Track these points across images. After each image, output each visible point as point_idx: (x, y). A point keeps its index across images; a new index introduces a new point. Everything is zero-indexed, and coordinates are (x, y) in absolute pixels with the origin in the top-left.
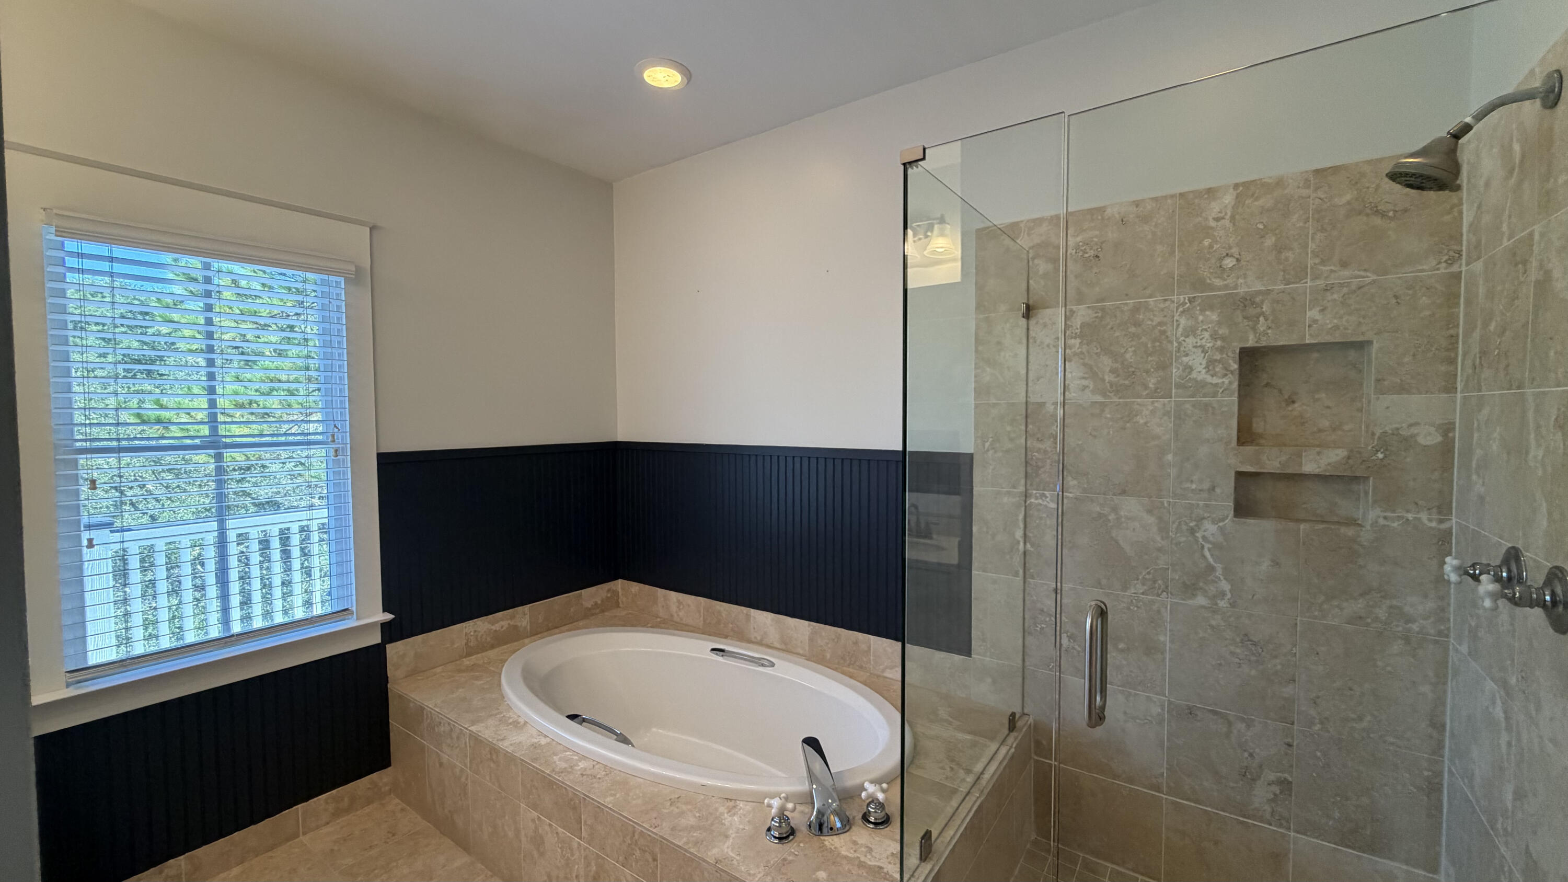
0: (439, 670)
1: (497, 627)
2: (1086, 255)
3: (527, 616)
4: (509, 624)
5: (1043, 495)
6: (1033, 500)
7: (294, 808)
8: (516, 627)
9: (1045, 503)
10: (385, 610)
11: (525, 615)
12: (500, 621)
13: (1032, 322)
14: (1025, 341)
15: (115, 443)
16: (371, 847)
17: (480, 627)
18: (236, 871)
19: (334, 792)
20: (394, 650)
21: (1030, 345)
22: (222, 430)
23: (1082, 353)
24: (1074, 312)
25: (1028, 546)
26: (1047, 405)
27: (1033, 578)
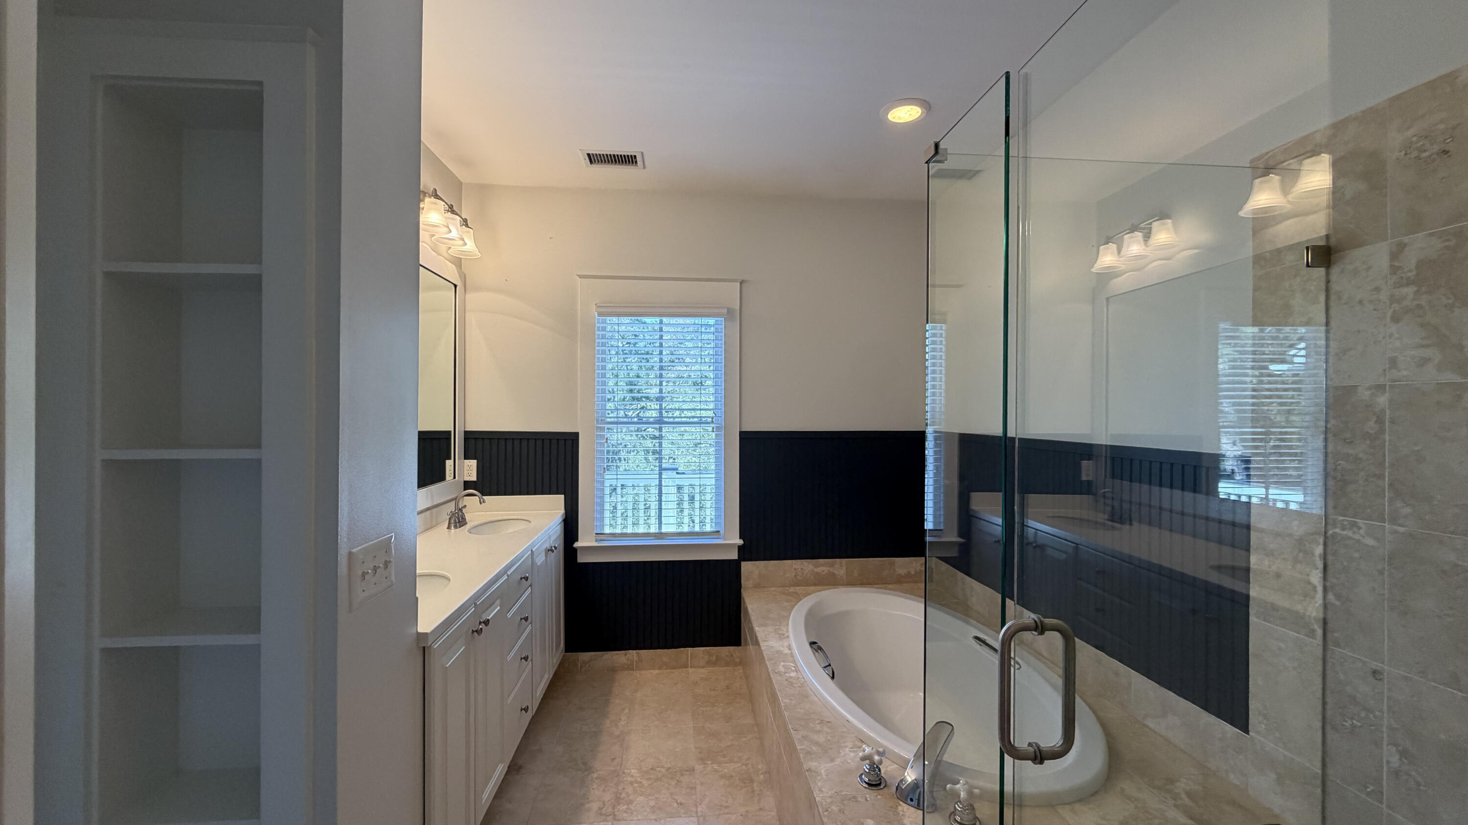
0: (773, 589)
1: (819, 570)
2: (1424, 155)
3: (844, 568)
4: (829, 571)
5: (1354, 525)
6: (1337, 530)
7: (687, 648)
8: (834, 574)
9: (1357, 537)
10: (740, 538)
11: (842, 566)
12: (822, 566)
13: (1335, 271)
14: (1322, 298)
15: (616, 420)
16: (714, 690)
17: (806, 566)
18: (656, 672)
19: (708, 648)
20: (747, 567)
21: (1332, 304)
22: (665, 414)
23: (1419, 307)
24: (1405, 245)
25: (1331, 597)
26: (1360, 388)
27: (1337, 645)
